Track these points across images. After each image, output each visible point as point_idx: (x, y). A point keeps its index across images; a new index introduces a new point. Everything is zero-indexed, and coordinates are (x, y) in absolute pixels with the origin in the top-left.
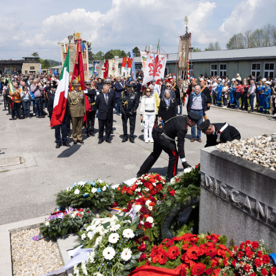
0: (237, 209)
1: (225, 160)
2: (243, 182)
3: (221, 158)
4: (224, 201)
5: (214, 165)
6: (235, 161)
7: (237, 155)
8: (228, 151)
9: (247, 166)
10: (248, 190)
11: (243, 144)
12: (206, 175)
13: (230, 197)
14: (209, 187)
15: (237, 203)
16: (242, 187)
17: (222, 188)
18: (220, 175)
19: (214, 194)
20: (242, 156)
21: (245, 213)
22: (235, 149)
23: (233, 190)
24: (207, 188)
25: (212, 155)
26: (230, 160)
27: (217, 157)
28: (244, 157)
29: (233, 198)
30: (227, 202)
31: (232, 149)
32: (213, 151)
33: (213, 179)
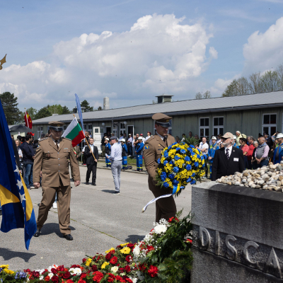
0: (256, 274)
1: (233, 195)
2: (265, 226)
3: (227, 194)
4: (232, 265)
5: (214, 207)
6: (251, 194)
7: (254, 186)
8: (238, 183)
9: (272, 197)
10: (275, 238)
11: (263, 172)
12: (201, 228)
13: (243, 256)
14: (207, 246)
15: (255, 265)
16: (265, 235)
17: (229, 244)
18: (225, 223)
19: (215, 257)
20: (262, 186)
21: (270, 279)
22: (249, 180)
23: (249, 243)
24: (203, 250)
25: (211, 192)
26: (243, 193)
27: (220, 193)
28: (266, 187)
29: (248, 258)
30: (238, 266)
31: (244, 180)
32: (213, 187)
33: (212, 232)
